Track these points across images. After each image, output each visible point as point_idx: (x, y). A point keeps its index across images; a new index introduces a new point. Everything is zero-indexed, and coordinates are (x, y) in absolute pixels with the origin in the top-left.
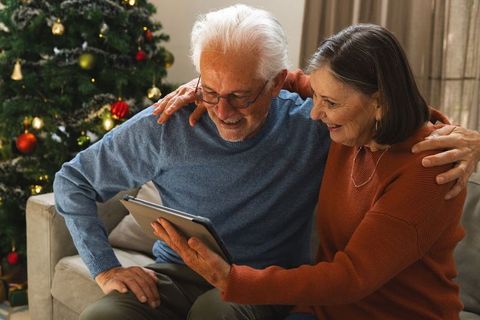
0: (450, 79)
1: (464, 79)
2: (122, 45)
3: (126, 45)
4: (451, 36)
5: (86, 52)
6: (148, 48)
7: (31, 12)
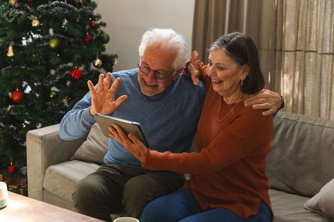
0: (287, 51)
1: (296, 51)
2: (77, 32)
3: (79, 33)
4: (287, 24)
5: (53, 37)
6: (93, 33)
7: (17, 12)
